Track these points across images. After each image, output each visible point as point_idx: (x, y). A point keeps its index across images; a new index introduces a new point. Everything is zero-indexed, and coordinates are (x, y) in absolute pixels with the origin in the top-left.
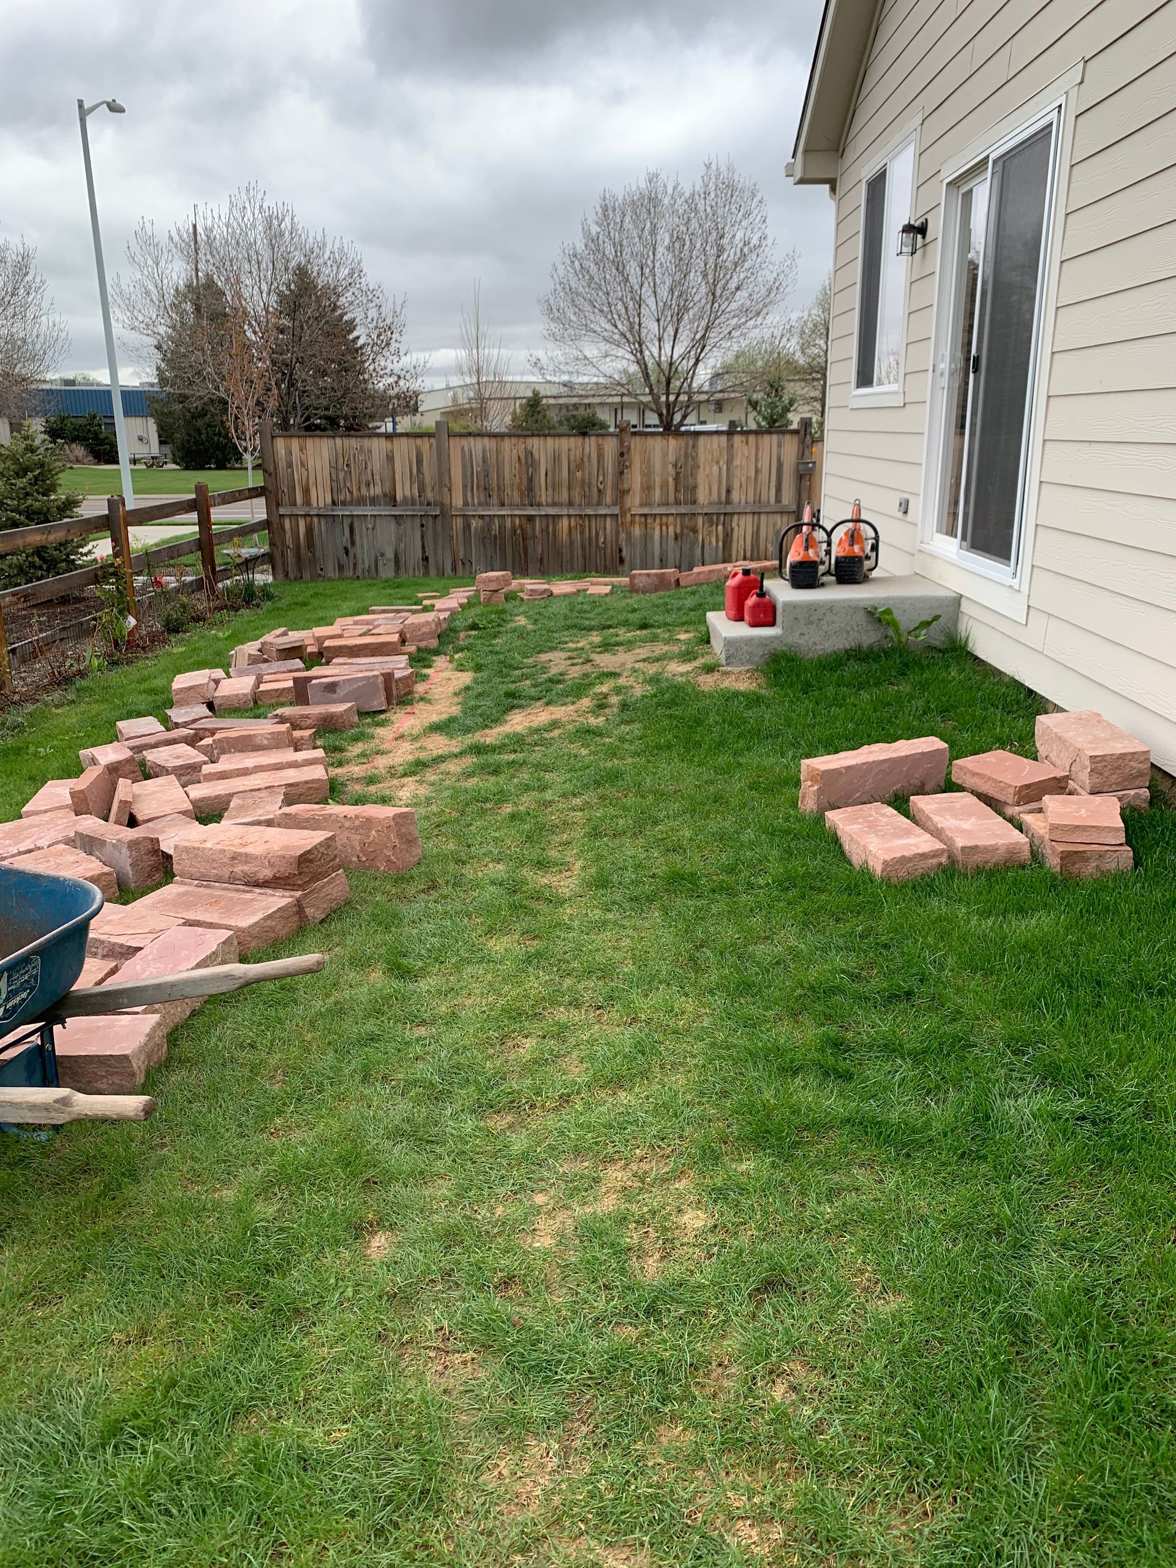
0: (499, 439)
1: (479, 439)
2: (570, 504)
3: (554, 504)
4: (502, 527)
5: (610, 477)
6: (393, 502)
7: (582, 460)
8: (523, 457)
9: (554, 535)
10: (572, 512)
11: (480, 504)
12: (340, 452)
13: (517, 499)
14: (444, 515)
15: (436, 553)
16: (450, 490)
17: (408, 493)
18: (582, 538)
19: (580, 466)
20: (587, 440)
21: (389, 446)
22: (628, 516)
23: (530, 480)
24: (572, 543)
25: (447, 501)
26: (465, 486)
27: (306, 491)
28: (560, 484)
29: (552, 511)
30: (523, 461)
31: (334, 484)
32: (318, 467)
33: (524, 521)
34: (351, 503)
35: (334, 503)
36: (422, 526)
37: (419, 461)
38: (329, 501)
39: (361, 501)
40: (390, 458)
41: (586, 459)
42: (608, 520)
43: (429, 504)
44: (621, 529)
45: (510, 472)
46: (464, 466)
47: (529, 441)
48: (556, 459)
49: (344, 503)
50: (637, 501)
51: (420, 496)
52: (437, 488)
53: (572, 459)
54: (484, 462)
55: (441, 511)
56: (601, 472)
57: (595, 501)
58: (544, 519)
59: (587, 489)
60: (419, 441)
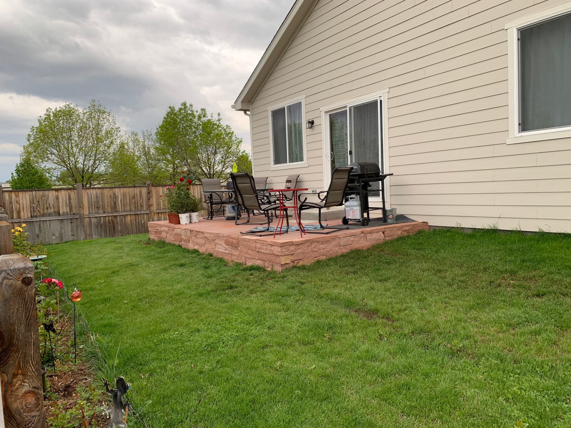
0: (102, 189)
1: (94, 190)
2: (131, 211)
3: (124, 211)
4: (104, 221)
5: (145, 201)
6: (59, 214)
7: (134, 195)
8: (112, 195)
9: (125, 222)
10: (131, 213)
11: (95, 213)
12: (35, 197)
13: (110, 210)
14: (81, 218)
15: (77, 233)
16: (83, 209)
17: (65, 211)
18: (136, 223)
19: (134, 198)
20: (135, 188)
21: (57, 193)
22: (153, 213)
23: (115, 203)
24: (132, 224)
25: (82, 213)
26: (89, 208)
27: (19, 213)
28: (126, 203)
29: (124, 214)
30: (112, 197)
31: (32, 209)
32: (25, 203)
33: (113, 218)
34: (40, 216)
35: (32, 217)
36: (71, 223)
37: (70, 198)
38: (29, 215)
39: (44, 215)
40: (57, 198)
41: (135, 195)
42: (145, 215)
43: (74, 214)
44: (150, 218)
45: (107, 201)
46: (88, 200)
47: (114, 190)
48: (124, 195)
49: (36, 217)
50: (155, 209)
51: (70, 212)
52: (77, 208)
53: (130, 195)
54: (96, 198)
55: (80, 216)
56: (141, 199)
57: (140, 209)
58: (121, 216)
59: (136, 205)
60: (69, 191)
